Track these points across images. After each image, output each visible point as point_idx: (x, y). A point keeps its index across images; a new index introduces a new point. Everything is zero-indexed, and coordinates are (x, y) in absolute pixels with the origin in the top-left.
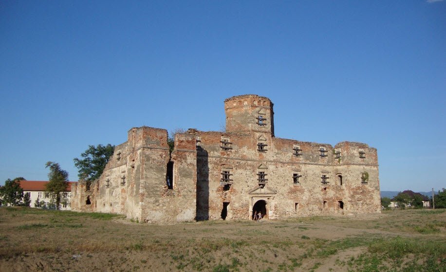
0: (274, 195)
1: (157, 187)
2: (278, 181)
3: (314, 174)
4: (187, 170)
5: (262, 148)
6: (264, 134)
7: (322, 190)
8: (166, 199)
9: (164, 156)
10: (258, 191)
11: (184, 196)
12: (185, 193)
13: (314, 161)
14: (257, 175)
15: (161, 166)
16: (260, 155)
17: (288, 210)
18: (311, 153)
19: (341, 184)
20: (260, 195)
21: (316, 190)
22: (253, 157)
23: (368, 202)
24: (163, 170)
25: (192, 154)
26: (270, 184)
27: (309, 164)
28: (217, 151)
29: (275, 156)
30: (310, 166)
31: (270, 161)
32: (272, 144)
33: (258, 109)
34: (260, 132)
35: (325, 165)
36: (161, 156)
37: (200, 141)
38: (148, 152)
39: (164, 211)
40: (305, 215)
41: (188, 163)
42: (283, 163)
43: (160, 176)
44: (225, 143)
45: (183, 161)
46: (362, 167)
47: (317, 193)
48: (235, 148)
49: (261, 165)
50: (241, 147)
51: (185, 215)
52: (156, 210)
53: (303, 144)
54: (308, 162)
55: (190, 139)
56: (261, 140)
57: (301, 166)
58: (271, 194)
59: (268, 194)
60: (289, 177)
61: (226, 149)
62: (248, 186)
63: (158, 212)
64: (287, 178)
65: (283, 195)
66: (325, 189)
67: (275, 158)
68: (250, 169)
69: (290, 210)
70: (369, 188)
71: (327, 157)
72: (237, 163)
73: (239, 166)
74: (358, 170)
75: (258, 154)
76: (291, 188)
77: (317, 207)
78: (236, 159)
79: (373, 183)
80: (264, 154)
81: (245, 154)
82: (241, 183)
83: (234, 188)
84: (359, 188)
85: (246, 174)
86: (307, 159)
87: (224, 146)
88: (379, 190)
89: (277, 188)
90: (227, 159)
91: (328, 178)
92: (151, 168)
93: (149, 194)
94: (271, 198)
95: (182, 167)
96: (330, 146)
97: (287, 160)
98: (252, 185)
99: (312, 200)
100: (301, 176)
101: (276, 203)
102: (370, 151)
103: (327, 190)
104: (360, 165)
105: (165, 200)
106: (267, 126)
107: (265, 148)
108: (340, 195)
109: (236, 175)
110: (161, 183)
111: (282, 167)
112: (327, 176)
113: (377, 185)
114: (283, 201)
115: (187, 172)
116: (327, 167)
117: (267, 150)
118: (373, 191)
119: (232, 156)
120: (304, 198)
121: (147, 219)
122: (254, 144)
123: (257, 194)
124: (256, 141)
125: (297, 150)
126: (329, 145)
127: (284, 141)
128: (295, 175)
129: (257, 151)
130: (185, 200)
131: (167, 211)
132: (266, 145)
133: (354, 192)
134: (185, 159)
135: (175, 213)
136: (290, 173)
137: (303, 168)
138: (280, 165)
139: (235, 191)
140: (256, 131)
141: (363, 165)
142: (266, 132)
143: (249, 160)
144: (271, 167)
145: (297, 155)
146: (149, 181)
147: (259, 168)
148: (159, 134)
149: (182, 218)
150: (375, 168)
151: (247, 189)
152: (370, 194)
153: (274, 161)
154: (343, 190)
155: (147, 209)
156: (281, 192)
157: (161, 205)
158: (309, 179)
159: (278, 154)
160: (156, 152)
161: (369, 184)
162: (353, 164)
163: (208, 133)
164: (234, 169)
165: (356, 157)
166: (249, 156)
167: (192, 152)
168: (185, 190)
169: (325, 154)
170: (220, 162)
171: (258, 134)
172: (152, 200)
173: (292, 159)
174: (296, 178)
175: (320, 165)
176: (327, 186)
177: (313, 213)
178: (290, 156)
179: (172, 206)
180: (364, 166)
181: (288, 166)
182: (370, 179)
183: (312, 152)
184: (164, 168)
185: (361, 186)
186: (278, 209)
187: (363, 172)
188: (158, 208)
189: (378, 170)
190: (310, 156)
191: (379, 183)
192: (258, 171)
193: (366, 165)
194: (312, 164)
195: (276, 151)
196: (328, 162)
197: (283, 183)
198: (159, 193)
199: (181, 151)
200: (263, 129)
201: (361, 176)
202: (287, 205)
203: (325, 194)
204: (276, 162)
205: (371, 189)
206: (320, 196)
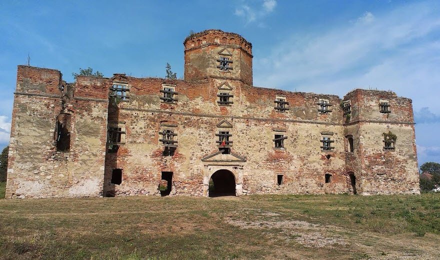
0: (243, 164)
1: (38, 148)
2: (250, 144)
3: (310, 136)
4: (92, 126)
5: (225, 100)
6: (229, 82)
7: (323, 158)
8: (52, 165)
9: (53, 105)
10: (217, 157)
11: (84, 161)
12: (86, 158)
13: (309, 119)
14: (216, 135)
15: (47, 120)
16: (222, 109)
17: (266, 185)
18: (303, 107)
19: (352, 150)
20: (220, 163)
21: (311, 158)
22: (210, 111)
23: (396, 176)
24: (50, 126)
25: (100, 104)
26: (236, 148)
27: (301, 122)
28: (154, 103)
29: (245, 111)
30: (303, 124)
31: (237, 118)
32: (242, 94)
33: (220, 49)
34: (223, 78)
35: (327, 124)
36: (47, 106)
37: (128, 90)
38: (24, 100)
39: (47, 182)
40: (293, 192)
41: (94, 116)
42: (259, 120)
43: (43, 132)
44: (169, 93)
45: (85, 113)
46: (385, 126)
47: (314, 162)
48: (183, 99)
49: (223, 122)
50: (192, 99)
51: (84, 188)
52: (32, 180)
53: (291, 95)
54: (300, 119)
55: (99, 84)
56: (224, 89)
57: (287, 124)
58: (238, 161)
59: (232, 161)
60: (268, 139)
61: (169, 101)
62: (202, 151)
63: (36, 183)
64: (264, 141)
65: (257, 163)
66: (329, 157)
67: (246, 113)
68: (206, 128)
69: (270, 185)
70: (398, 156)
71: (331, 113)
72: (186, 119)
73: (188, 124)
74: (378, 130)
75: (219, 108)
76: (270, 154)
77: (314, 182)
78: (183, 114)
79: (406, 149)
80: (228, 108)
81: (198, 107)
82: (191, 146)
83: (179, 153)
84: (380, 155)
85: (199, 135)
86: (297, 116)
87: (166, 97)
88: (415, 160)
89: (248, 153)
90: (171, 114)
91: (333, 142)
92: (29, 121)
93: (22, 158)
94: (238, 167)
95: (82, 121)
96: (336, 98)
97: (265, 116)
98: (208, 149)
99: (305, 171)
100: (286, 138)
101: (246, 174)
102: (399, 103)
103: (331, 158)
104: (381, 122)
105: (51, 167)
106: (234, 71)
107: (230, 99)
108: (351, 165)
109: (183, 136)
110: (45, 143)
111: (256, 125)
112: (331, 139)
113: (412, 152)
114: (257, 171)
115: (91, 128)
116: (332, 126)
117: (232, 103)
118: (406, 161)
119: (178, 110)
120: (292, 168)
121: (17, 192)
122: (213, 95)
123: (216, 161)
124: (216, 91)
125: (281, 103)
126: (334, 96)
127: (260, 91)
128: (277, 136)
129: (217, 104)
130: (86, 168)
131: (52, 182)
132: (232, 96)
133: (371, 162)
134: (89, 110)
135: (67, 184)
136: (268, 133)
137: (291, 127)
138: (253, 122)
139: (181, 156)
140: (217, 78)
141: (386, 122)
142: (231, 79)
143: (205, 116)
144: (240, 126)
145: (283, 110)
146: (23, 140)
147: (219, 126)
148: (45, 77)
149: (78, 193)
150: (409, 128)
151: (200, 154)
152: (399, 166)
153: (244, 117)
154: (355, 158)
155: (18, 179)
156: (253, 159)
157: (42, 174)
158: (300, 142)
159: (251, 107)
160: (38, 100)
161: (397, 150)
162: (370, 122)
163: (142, 80)
164: (181, 127)
165: (374, 110)
166: (206, 111)
167: (100, 101)
168: (86, 152)
169: (329, 108)
170: (159, 118)
171: (219, 81)
172: (28, 166)
173: (272, 116)
174: (279, 141)
175: (318, 123)
176: (331, 153)
177: (307, 190)
178: (271, 111)
179: (62, 175)
180: (390, 125)
181: (267, 125)
182: (398, 142)
183: (306, 106)
184: (51, 122)
185: (383, 153)
186: (249, 182)
187: (387, 132)
188: (37, 177)
189: (414, 130)
190: (303, 110)
191: (415, 150)
192: (218, 131)
193: (392, 123)
194: (305, 122)
195: (248, 104)
196: (332, 120)
197: (258, 147)
198: (39, 156)
199: (81, 100)
200: (228, 75)
201: (383, 138)
202: (265, 177)
203: (328, 164)
204: (247, 119)
205: (401, 158)
206: (320, 166)
